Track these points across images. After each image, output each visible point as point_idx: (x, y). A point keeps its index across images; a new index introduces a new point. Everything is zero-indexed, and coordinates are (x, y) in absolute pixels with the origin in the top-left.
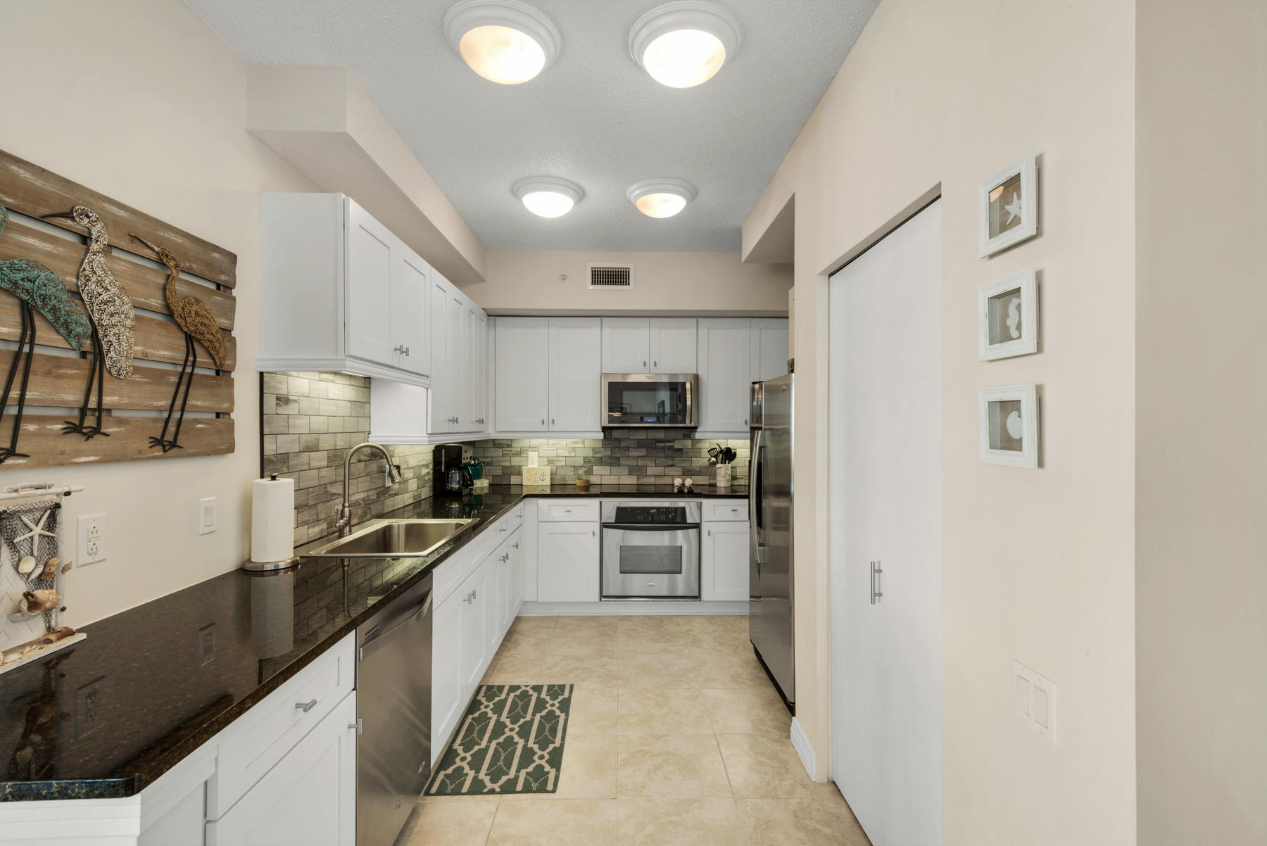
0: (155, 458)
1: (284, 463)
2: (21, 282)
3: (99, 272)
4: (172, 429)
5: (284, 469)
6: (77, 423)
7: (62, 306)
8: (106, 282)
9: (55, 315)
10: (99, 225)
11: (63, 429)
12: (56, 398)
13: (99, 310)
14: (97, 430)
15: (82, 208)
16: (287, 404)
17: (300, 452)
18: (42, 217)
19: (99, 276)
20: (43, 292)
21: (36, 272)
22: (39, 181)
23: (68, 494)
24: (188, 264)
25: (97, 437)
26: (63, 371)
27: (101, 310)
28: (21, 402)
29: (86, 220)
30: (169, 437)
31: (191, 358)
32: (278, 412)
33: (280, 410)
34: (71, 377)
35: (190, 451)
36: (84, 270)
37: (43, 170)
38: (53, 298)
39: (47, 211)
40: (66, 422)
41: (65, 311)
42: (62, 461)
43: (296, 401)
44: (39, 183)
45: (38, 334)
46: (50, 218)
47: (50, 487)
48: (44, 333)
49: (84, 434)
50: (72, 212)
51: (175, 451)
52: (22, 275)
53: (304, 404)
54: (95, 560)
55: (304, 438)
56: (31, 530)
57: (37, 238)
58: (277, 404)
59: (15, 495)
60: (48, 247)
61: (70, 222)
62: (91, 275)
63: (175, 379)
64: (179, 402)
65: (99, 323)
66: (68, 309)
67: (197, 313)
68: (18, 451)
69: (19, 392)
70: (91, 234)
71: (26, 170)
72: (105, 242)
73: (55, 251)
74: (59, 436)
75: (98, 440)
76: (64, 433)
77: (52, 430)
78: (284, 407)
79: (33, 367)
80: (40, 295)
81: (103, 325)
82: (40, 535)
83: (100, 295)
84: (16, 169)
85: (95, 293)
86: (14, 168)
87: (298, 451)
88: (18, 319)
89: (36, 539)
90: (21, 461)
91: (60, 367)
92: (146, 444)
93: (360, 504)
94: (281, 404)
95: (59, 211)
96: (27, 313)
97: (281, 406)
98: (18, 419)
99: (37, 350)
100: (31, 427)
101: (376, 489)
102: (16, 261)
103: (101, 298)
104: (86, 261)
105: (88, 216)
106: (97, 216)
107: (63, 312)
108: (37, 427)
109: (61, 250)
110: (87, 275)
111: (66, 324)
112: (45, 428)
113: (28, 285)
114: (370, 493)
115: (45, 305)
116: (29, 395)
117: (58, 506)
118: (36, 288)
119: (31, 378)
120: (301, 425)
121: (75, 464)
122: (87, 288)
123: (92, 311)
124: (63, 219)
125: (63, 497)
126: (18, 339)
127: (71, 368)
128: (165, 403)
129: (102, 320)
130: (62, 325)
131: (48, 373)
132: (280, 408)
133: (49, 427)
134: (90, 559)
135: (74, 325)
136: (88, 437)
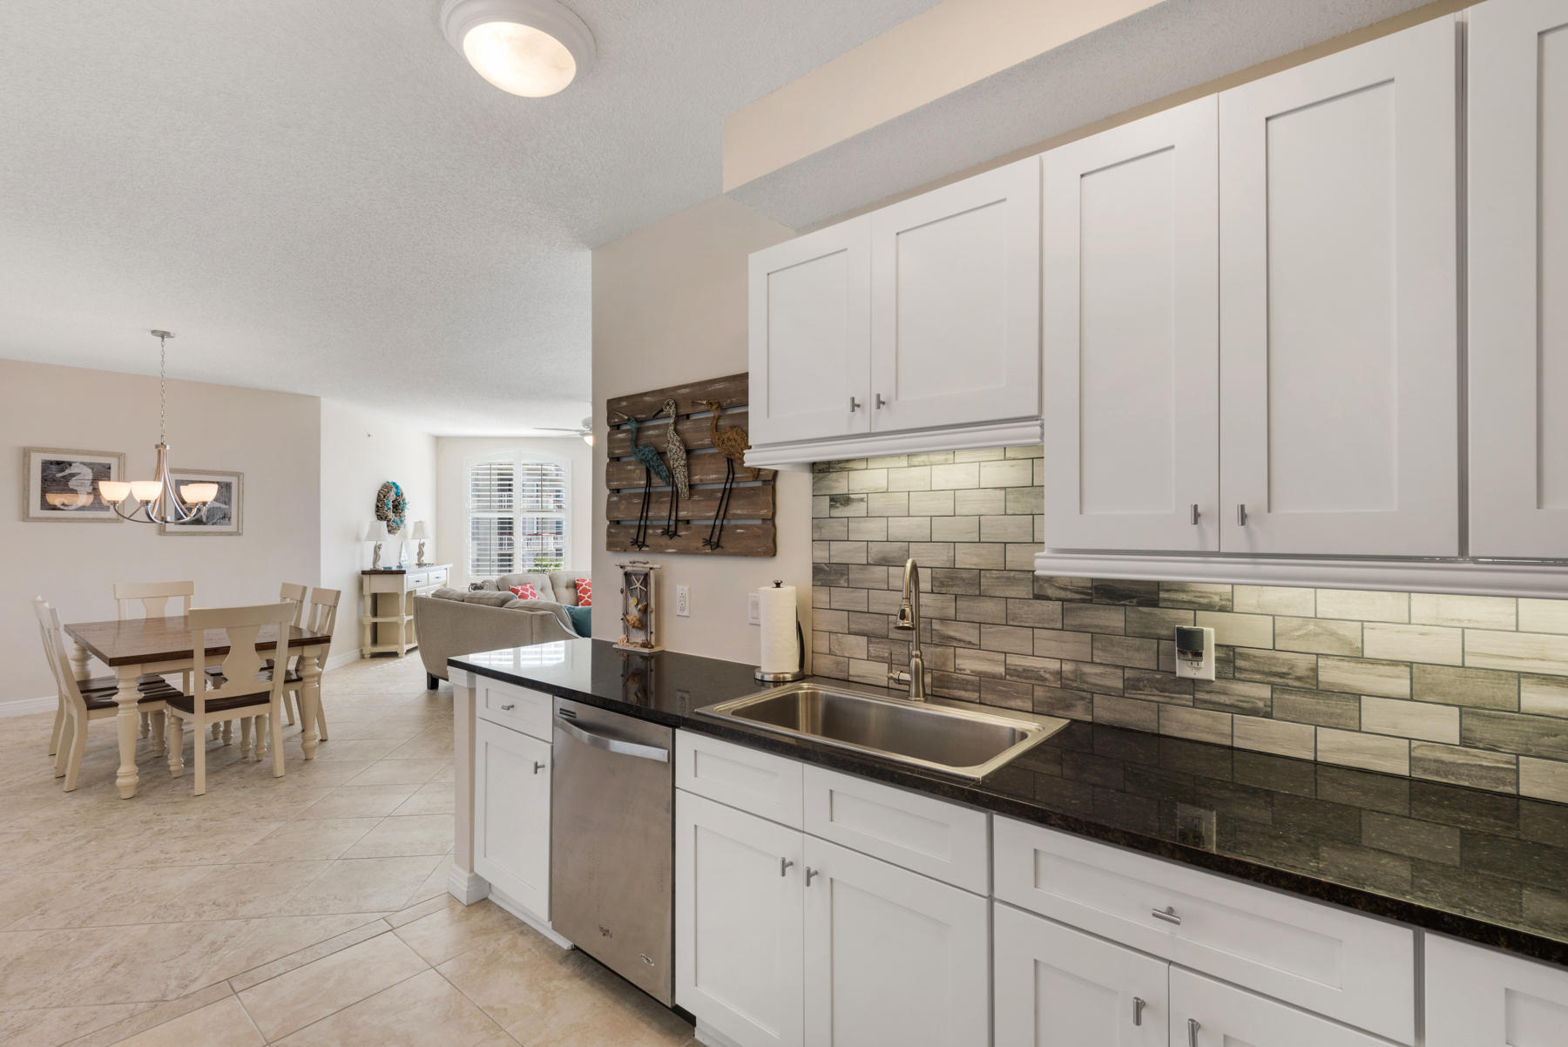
0: (706, 554)
1: (842, 575)
2: (641, 457)
4: (717, 532)
5: (842, 581)
6: (667, 528)
7: (654, 464)
8: (675, 441)
10: (673, 406)
11: (661, 532)
12: (658, 514)
13: (672, 459)
14: (675, 533)
15: (666, 402)
16: (848, 504)
17: (868, 564)
18: (654, 416)
21: (646, 449)
22: (653, 398)
23: (653, 568)
24: (729, 401)
25: (676, 537)
26: (663, 499)
28: (646, 517)
29: (668, 408)
30: (715, 539)
31: (731, 476)
32: (832, 515)
33: (835, 513)
35: (731, 551)
36: (667, 438)
37: (654, 392)
38: (651, 460)
40: (663, 528)
42: (660, 550)
43: (862, 500)
44: (652, 400)
45: (653, 481)
47: (647, 563)
48: (656, 480)
50: (662, 408)
51: (719, 550)
52: (641, 453)
53: (876, 503)
54: (684, 613)
55: (874, 548)
56: (636, 585)
57: (652, 430)
58: (831, 506)
60: (656, 432)
63: (720, 495)
64: (722, 513)
65: (672, 467)
66: (656, 464)
67: (729, 439)
68: (645, 542)
69: (646, 513)
70: (670, 415)
71: (647, 397)
72: (674, 416)
73: (658, 433)
75: (676, 540)
76: (662, 534)
78: (842, 508)
81: (674, 468)
82: (640, 587)
83: (672, 450)
86: (645, 399)
87: (865, 562)
89: (639, 590)
90: (647, 549)
91: (660, 498)
92: (700, 544)
93: (1045, 679)
94: (838, 505)
97: (837, 507)
98: (645, 527)
101: (1123, 668)
102: (641, 447)
104: (668, 432)
105: (669, 405)
106: (673, 401)
107: (655, 467)
109: (660, 431)
110: (669, 440)
112: (655, 532)
113: (643, 457)
114: (1087, 669)
116: (650, 514)
117: (646, 573)
118: (645, 457)
119: (650, 505)
120: (873, 530)
121: (665, 552)
122: (669, 448)
125: (651, 569)
126: (646, 486)
128: (713, 514)
129: (673, 465)
130: (658, 473)
131: (657, 501)
132: (836, 510)
134: (681, 612)
135: (661, 473)
136: (672, 537)
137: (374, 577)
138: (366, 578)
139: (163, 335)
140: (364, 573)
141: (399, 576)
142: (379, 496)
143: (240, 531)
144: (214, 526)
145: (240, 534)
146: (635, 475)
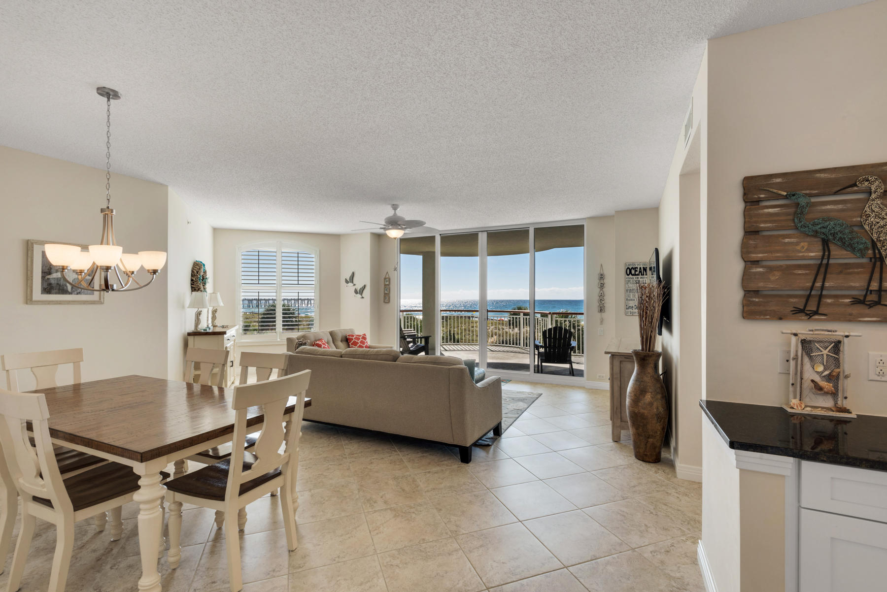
2: (819, 230)
3: (876, 210)
6: (862, 298)
7: (845, 236)
8: (883, 214)
9: (842, 241)
10: (877, 182)
11: (851, 302)
12: (845, 285)
13: (877, 233)
14: (878, 303)
15: (864, 177)
19: (877, 212)
20: (832, 232)
21: (828, 223)
22: (834, 175)
23: (847, 336)
26: (851, 270)
27: (879, 232)
28: (822, 288)
29: (866, 183)
34: (858, 273)
36: (866, 211)
37: (835, 168)
38: (839, 233)
39: (839, 188)
40: (854, 298)
41: (848, 238)
44: (833, 176)
45: (832, 253)
46: (841, 191)
47: (836, 331)
49: (867, 305)
50: (856, 183)
52: (819, 226)
54: (882, 380)
56: (821, 351)
57: (832, 204)
59: (811, 333)
60: (840, 207)
61: (856, 188)
62: (870, 214)
65: (877, 240)
66: (850, 237)
68: (820, 312)
69: (821, 284)
70: (871, 190)
71: (825, 173)
72: (881, 191)
73: (844, 208)
74: (848, 305)
75: (878, 309)
76: (852, 304)
77: (843, 302)
79: (829, 270)
80: (831, 234)
81: (880, 241)
82: (827, 355)
83: (878, 223)
84: (819, 175)
85: (874, 223)
86: (818, 175)
88: (821, 247)
89: (825, 357)
91: (849, 268)
95: (848, 185)
96: (825, 243)
98: (821, 297)
99: (831, 261)
100: (829, 301)
102: (816, 221)
103: (879, 225)
104: (867, 206)
105: (867, 180)
106: (876, 177)
107: (847, 239)
108: (833, 300)
109: (849, 205)
110: (867, 215)
111: (850, 245)
112: (838, 301)
113: (823, 230)
115: (834, 239)
117: (839, 342)
118: (828, 231)
119: (828, 276)
121: (860, 321)
122: (868, 221)
123: (872, 234)
124: (850, 189)
125: (845, 338)
126: (821, 258)
127: (857, 268)
129: (880, 237)
130: (848, 245)
131: (841, 272)
133: (841, 301)
134: (878, 378)
135: (856, 245)
136: (870, 306)
137: (197, 338)
138: (191, 339)
139: (108, 94)
140: (189, 334)
141: (220, 336)
142: (192, 271)
143: (102, 300)
144: (79, 296)
145: (102, 303)
146: (798, 248)
